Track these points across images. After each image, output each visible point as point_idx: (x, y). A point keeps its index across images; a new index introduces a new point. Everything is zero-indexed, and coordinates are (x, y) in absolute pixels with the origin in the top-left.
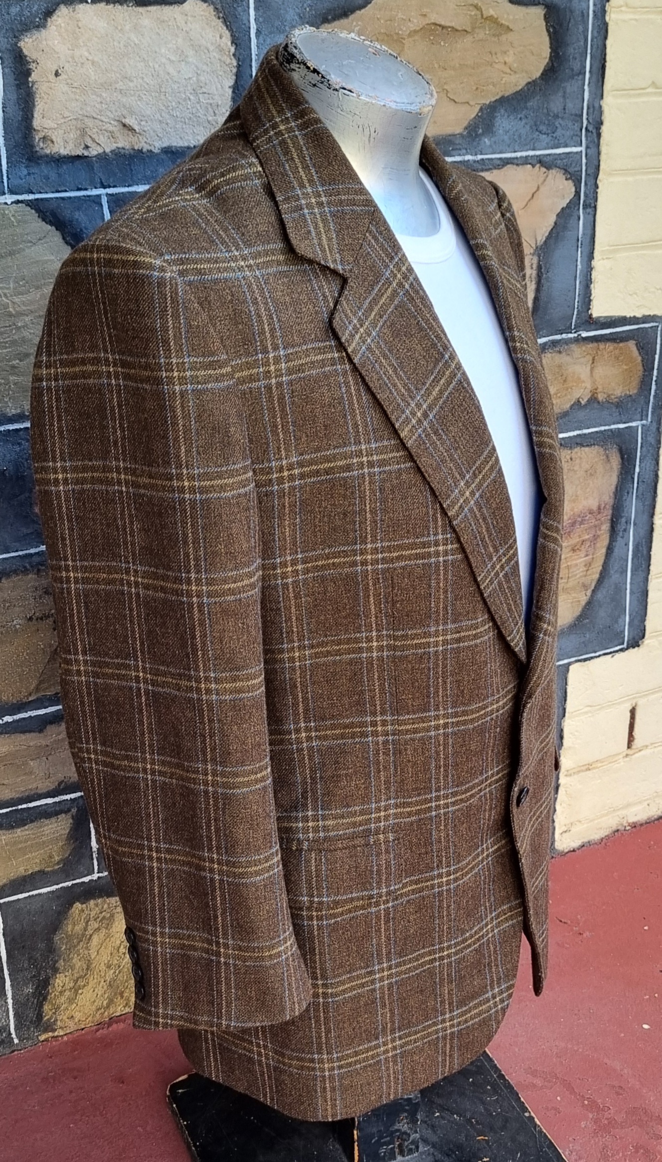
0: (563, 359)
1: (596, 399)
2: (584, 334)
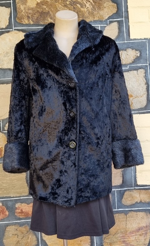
0: (132, 193)
1: (142, 202)
2: (136, 188)
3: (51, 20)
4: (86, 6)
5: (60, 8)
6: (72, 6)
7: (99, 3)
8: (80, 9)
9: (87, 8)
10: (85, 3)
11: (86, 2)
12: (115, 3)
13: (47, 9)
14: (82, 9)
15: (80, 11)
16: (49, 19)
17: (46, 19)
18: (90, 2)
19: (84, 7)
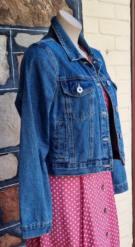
3: (12, 20)
4: (46, 8)
5: (20, 7)
6: (33, 5)
7: (57, 6)
8: (41, 11)
9: (47, 11)
10: (45, 4)
11: (47, 4)
12: (72, 9)
13: (6, 5)
14: (42, 11)
15: (40, 14)
16: (10, 19)
17: (6, 19)
18: (49, 3)
19: (45, 8)
